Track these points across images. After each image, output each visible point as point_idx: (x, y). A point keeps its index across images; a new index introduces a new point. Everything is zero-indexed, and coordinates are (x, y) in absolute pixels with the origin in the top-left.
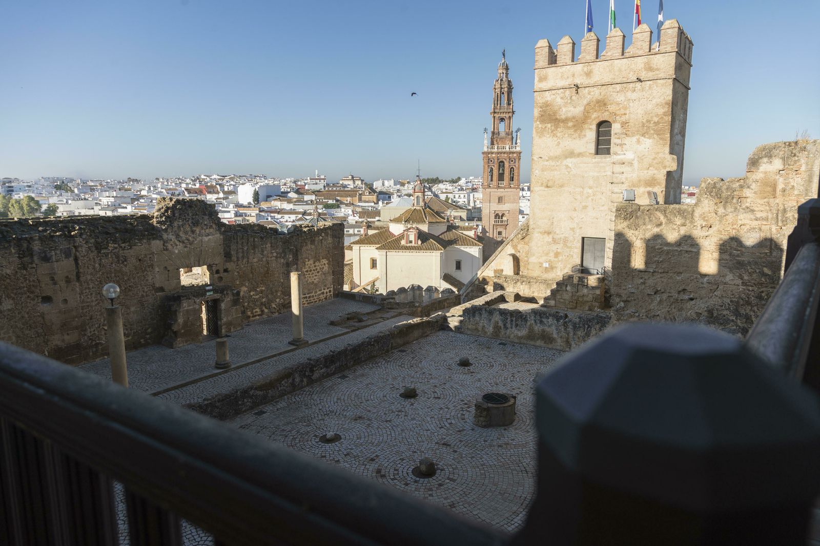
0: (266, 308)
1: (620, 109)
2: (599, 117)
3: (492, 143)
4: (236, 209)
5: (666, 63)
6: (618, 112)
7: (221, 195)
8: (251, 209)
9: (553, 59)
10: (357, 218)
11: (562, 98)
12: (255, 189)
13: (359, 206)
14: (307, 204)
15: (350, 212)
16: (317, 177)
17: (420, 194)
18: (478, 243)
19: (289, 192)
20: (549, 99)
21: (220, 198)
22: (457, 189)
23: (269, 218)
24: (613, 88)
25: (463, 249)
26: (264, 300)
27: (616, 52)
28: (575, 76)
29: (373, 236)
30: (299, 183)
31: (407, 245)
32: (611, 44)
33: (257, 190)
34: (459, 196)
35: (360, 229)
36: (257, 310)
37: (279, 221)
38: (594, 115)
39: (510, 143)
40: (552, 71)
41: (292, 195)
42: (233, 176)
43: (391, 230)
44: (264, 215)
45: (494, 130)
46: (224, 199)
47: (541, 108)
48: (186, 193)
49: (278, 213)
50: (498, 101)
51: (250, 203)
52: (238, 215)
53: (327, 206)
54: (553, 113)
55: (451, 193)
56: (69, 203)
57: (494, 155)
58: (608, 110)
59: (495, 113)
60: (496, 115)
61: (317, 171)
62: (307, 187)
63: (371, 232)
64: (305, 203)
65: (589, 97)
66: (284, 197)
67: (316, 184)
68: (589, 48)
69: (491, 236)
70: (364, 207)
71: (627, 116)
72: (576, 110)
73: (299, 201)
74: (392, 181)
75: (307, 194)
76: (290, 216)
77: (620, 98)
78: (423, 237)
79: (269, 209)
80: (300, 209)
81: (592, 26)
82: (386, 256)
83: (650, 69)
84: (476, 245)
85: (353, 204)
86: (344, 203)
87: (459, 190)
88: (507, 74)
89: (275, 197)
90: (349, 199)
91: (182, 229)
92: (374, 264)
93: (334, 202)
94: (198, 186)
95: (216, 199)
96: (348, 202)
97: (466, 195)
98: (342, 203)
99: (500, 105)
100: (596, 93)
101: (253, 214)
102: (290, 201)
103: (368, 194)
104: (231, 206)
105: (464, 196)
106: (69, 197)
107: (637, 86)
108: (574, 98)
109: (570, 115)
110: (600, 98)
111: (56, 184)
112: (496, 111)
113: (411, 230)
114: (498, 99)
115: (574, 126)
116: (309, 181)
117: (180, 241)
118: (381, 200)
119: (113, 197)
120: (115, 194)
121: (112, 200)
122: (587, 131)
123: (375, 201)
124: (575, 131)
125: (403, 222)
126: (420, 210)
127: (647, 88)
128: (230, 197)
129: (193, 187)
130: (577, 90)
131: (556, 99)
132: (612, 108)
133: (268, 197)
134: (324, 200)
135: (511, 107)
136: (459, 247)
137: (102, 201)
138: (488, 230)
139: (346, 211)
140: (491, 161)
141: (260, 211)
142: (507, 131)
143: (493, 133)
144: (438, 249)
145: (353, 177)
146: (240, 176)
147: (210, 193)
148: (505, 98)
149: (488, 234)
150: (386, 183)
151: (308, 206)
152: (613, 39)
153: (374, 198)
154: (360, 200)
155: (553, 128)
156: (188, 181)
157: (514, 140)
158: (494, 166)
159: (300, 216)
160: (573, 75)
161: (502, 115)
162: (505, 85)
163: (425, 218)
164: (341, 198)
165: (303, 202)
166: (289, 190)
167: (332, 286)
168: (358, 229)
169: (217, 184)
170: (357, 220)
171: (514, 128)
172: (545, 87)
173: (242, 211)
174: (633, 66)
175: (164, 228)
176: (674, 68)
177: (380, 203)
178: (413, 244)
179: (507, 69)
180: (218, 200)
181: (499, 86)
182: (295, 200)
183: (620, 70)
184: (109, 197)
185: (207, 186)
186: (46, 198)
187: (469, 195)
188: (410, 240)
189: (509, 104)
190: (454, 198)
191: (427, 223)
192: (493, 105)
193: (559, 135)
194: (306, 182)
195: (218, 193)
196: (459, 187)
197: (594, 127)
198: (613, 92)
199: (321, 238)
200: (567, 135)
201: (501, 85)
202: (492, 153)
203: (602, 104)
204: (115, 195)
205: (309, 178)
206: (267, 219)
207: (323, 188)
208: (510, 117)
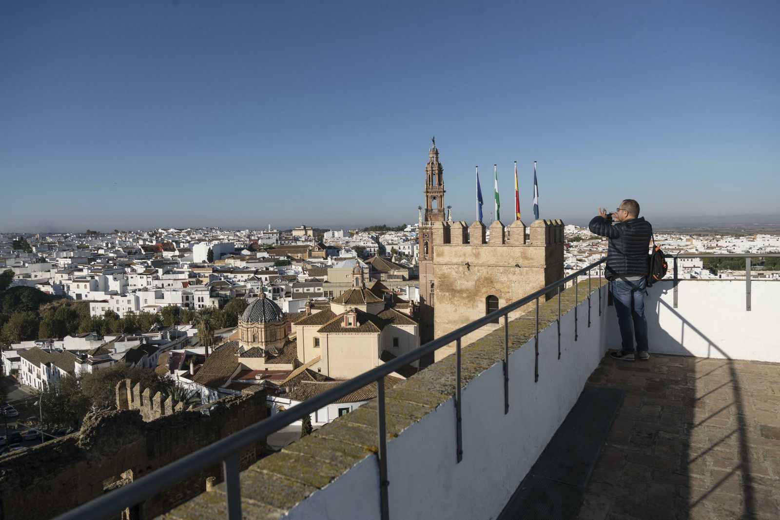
0: (189, 490)
1: (504, 288)
2: (487, 292)
3: (426, 220)
4: (190, 270)
5: (538, 253)
6: (502, 290)
7: (177, 253)
8: (205, 269)
9: (447, 239)
10: (307, 276)
11: (456, 272)
12: (210, 248)
13: (309, 263)
14: (260, 262)
15: (300, 269)
16: (270, 232)
17: (359, 275)
18: (413, 321)
19: (243, 249)
20: (446, 271)
21: (176, 256)
22: (402, 240)
23: (222, 278)
24: (498, 270)
25: (399, 327)
26: (187, 483)
27: (497, 240)
28: (466, 255)
29: (316, 315)
30: (253, 238)
31: (347, 327)
32: (493, 233)
33: (211, 248)
34: (404, 247)
35: (309, 288)
36: (180, 494)
37: (231, 281)
38: (484, 290)
39: (443, 219)
40: (447, 248)
41: (245, 252)
42: (189, 229)
43: (332, 309)
44: (217, 275)
45: (427, 207)
46: (179, 257)
47: (440, 278)
48: (143, 251)
49: (231, 272)
50: (430, 181)
51: (204, 262)
52: (192, 276)
53: (279, 264)
54: (450, 284)
55: (396, 244)
56: (26, 266)
57: (428, 231)
58: (494, 287)
59: (427, 192)
60: (428, 194)
61: (270, 226)
62: (260, 242)
63: (314, 312)
64: (257, 261)
65: (478, 274)
66: (238, 254)
67: (269, 238)
68: (476, 234)
69: (428, 304)
70: (315, 263)
71: (510, 294)
72: (470, 284)
73: (253, 259)
74: (342, 232)
75: (260, 251)
76: (242, 275)
77: (504, 278)
78: (361, 317)
79: (223, 269)
80: (253, 267)
81: (482, 203)
82: (327, 338)
83: (526, 258)
84: (412, 323)
85: (303, 260)
86: (295, 260)
87: (404, 241)
88: (437, 158)
89: (229, 255)
90: (299, 255)
91: (106, 444)
92: (317, 342)
93: (286, 258)
94: (154, 243)
95: (172, 257)
96: (299, 258)
97: (410, 246)
98: (293, 259)
99: (432, 185)
100: (484, 272)
101: (207, 275)
102: (242, 259)
103: (317, 250)
104: (186, 266)
105: (409, 247)
106: (27, 259)
107: (516, 270)
108: (466, 273)
109: (464, 287)
110: (487, 276)
111: (15, 240)
112: (429, 190)
113: (350, 313)
114: (430, 180)
115: (468, 297)
116: (262, 235)
117: (104, 455)
118: (330, 256)
119: (70, 258)
120: (72, 254)
121: (69, 261)
122: (479, 302)
123: (325, 257)
124: (469, 301)
125: (343, 304)
126: (359, 291)
127: (525, 273)
128: (186, 255)
129: (150, 244)
130: (468, 268)
131: (453, 273)
132: (498, 286)
133: (222, 255)
134: (275, 257)
135: (442, 187)
136: (396, 326)
137: (59, 261)
138: (425, 298)
139: (297, 268)
140: (426, 236)
141: (214, 271)
142: (440, 208)
143: (427, 210)
144: (375, 331)
145: (305, 227)
146: (197, 229)
147: (166, 250)
148: (436, 178)
149: (425, 303)
150: (336, 234)
151: (260, 264)
152: (495, 229)
153: (323, 253)
154: (310, 256)
155: (450, 296)
156: (146, 236)
157: (446, 216)
158: (428, 240)
159: (252, 275)
160: (465, 255)
161: (434, 194)
162: (436, 168)
163: (364, 300)
164: (292, 254)
165: (256, 259)
166: (242, 246)
167: (255, 449)
168: (307, 288)
169: (173, 241)
170: (306, 278)
171: (445, 205)
172: (442, 262)
173: (196, 271)
174: (512, 254)
175: (88, 448)
176: (544, 259)
177: (329, 259)
178: (352, 326)
179: (437, 153)
180: (174, 258)
181: (430, 169)
182: (248, 257)
183: (502, 256)
184: (66, 258)
185: (163, 244)
186: (3, 261)
187: (413, 247)
188: (349, 322)
189: (440, 184)
190: (400, 249)
191: (366, 303)
192: (426, 185)
193: (455, 303)
194: (259, 236)
195: (174, 250)
196: (404, 238)
197: (484, 300)
198: (498, 273)
199: (243, 409)
200: (462, 304)
201: (432, 168)
202: (427, 229)
203: (489, 281)
204: (72, 256)
205: (262, 233)
206: (221, 279)
207: (275, 242)
208: (441, 196)
